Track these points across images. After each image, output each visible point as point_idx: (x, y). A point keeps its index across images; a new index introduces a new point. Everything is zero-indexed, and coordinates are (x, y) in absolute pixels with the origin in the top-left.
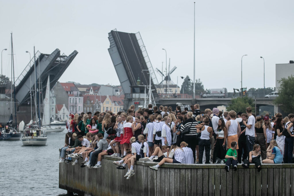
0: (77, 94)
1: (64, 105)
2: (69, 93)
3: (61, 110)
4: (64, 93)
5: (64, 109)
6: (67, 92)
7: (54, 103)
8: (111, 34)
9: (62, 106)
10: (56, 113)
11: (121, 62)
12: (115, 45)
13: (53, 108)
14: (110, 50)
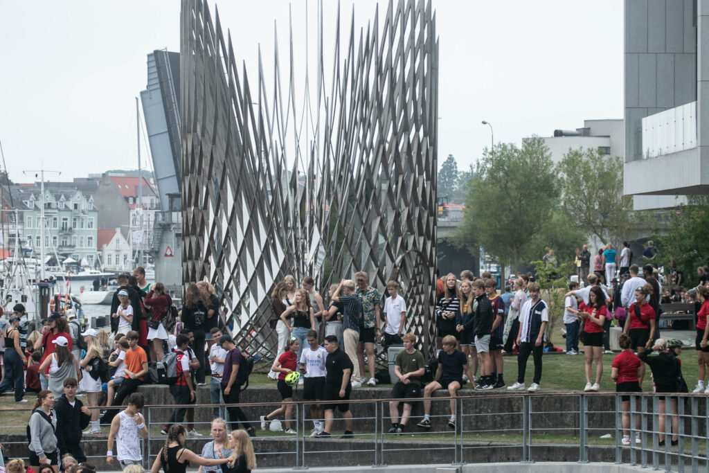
0: (152, 204)
1: (118, 230)
2: (131, 200)
3: (110, 243)
4: (120, 201)
5: (118, 241)
6: (127, 199)
7: (94, 226)
8: (153, 58)
9: (114, 233)
10: (100, 248)
11: (166, 129)
12: (158, 86)
13: (90, 238)
14: (146, 96)
